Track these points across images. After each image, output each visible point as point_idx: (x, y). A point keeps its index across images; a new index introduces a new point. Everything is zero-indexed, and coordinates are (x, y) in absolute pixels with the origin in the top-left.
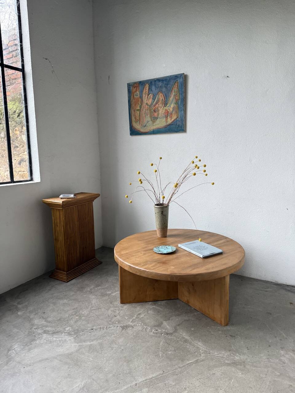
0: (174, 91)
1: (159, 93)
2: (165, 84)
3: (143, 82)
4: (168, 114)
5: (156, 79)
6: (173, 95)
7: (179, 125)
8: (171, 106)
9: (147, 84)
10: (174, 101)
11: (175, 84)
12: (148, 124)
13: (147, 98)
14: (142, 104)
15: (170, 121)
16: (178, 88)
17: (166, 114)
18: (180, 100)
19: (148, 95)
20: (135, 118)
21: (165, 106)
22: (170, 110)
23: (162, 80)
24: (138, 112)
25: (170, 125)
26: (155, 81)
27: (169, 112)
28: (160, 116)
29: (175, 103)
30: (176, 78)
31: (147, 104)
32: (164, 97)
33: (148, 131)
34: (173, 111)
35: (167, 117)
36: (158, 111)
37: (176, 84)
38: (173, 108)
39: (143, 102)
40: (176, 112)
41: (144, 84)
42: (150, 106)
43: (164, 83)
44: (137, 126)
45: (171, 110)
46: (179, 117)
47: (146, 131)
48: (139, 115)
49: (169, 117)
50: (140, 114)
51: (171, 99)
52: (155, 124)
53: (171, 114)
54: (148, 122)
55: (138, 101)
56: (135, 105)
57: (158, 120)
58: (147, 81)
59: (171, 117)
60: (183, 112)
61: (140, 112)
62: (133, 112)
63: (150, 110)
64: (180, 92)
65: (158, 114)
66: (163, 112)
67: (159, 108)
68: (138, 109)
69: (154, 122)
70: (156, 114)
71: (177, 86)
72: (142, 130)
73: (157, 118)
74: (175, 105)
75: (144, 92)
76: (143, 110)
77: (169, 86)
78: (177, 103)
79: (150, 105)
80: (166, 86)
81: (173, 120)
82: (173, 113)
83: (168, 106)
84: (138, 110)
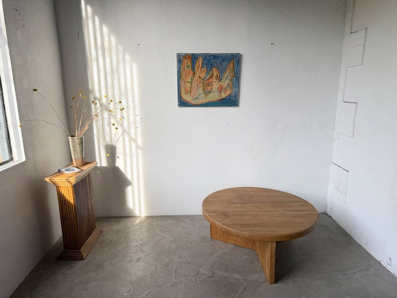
0: (229, 68)
1: (214, 68)
2: (221, 61)
3: (196, 55)
4: (222, 89)
5: (210, 55)
6: (228, 72)
7: (233, 100)
8: (226, 82)
9: (201, 58)
10: (229, 78)
11: (230, 62)
12: (200, 97)
13: (201, 71)
14: (194, 77)
15: (224, 95)
16: (234, 66)
17: (220, 89)
18: (235, 77)
19: (201, 69)
20: (186, 90)
21: (220, 81)
22: (224, 85)
23: (217, 56)
24: (189, 85)
25: (223, 99)
26: (210, 56)
27: (223, 87)
28: (213, 90)
29: (230, 80)
30: (232, 56)
31: (199, 77)
32: (219, 73)
33: (200, 103)
34: (227, 87)
35: (221, 92)
36: (212, 85)
37: (232, 62)
38: (228, 84)
39: (195, 75)
40: (231, 88)
41: (197, 57)
42: (203, 80)
43: (220, 59)
44: (187, 98)
45: (226, 85)
46: (233, 93)
47: (197, 103)
48: (189, 87)
49: (223, 92)
50: (191, 86)
51: (226, 75)
52: (207, 97)
53: (226, 89)
54: (200, 95)
55: (190, 73)
56: (186, 77)
57: (211, 93)
58: (201, 55)
59: (225, 92)
60: (237, 89)
61: (191, 84)
62: (183, 84)
63: (203, 84)
64: (235, 70)
65: (212, 89)
66: (217, 87)
67: (213, 83)
68: (189, 80)
69: (206, 96)
70: (209, 88)
71: (233, 64)
72: (193, 102)
73: (210, 92)
74: (230, 82)
75: (197, 65)
76: (195, 83)
77: (224, 63)
78: (231, 80)
79: (203, 78)
80: (221, 62)
81: (227, 95)
82: (227, 89)
83: (222, 81)
84: (188, 82)
